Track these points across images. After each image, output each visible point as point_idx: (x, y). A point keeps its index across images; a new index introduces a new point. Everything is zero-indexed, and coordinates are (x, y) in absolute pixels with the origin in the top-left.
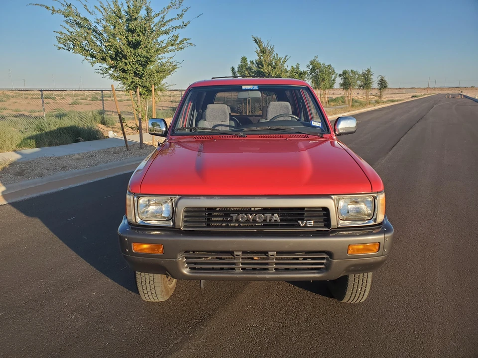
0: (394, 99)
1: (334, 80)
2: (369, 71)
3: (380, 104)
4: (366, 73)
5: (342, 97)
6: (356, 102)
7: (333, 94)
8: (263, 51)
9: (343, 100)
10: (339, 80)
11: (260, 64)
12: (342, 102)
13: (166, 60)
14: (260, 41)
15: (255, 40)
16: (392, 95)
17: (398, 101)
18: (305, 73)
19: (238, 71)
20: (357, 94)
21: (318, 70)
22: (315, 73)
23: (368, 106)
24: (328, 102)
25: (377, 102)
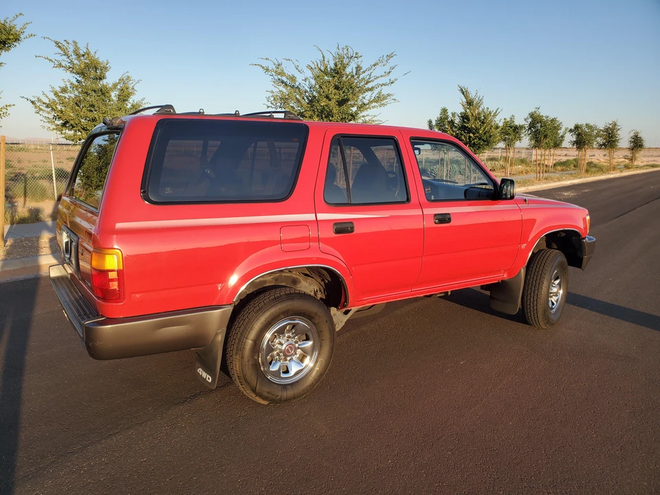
0: (656, 163)
1: (562, 137)
2: (615, 124)
3: (632, 170)
4: (611, 126)
5: (575, 160)
6: (595, 166)
7: (566, 155)
8: (470, 103)
9: (576, 164)
10: (570, 138)
11: (465, 117)
12: (575, 166)
13: (370, 118)
14: (466, 91)
15: (462, 90)
16: (656, 159)
18: (522, 127)
19: (437, 125)
20: (596, 155)
21: (539, 125)
22: (534, 127)
23: (612, 172)
24: (555, 165)
25: (627, 167)
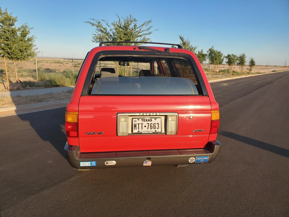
0: (260, 72)
1: (223, 60)
2: (244, 55)
3: (250, 74)
4: (242, 56)
5: (228, 69)
6: (236, 72)
7: (224, 67)
8: (184, 43)
9: (228, 71)
10: (226, 60)
12: (227, 72)
14: (183, 38)
15: (181, 38)
16: (260, 70)
17: (262, 73)
18: (206, 55)
20: (236, 68)
21: (213, 54)
22: (211, 55)
23: (243, 75)
24: (219, 72)
25: (248, 73)
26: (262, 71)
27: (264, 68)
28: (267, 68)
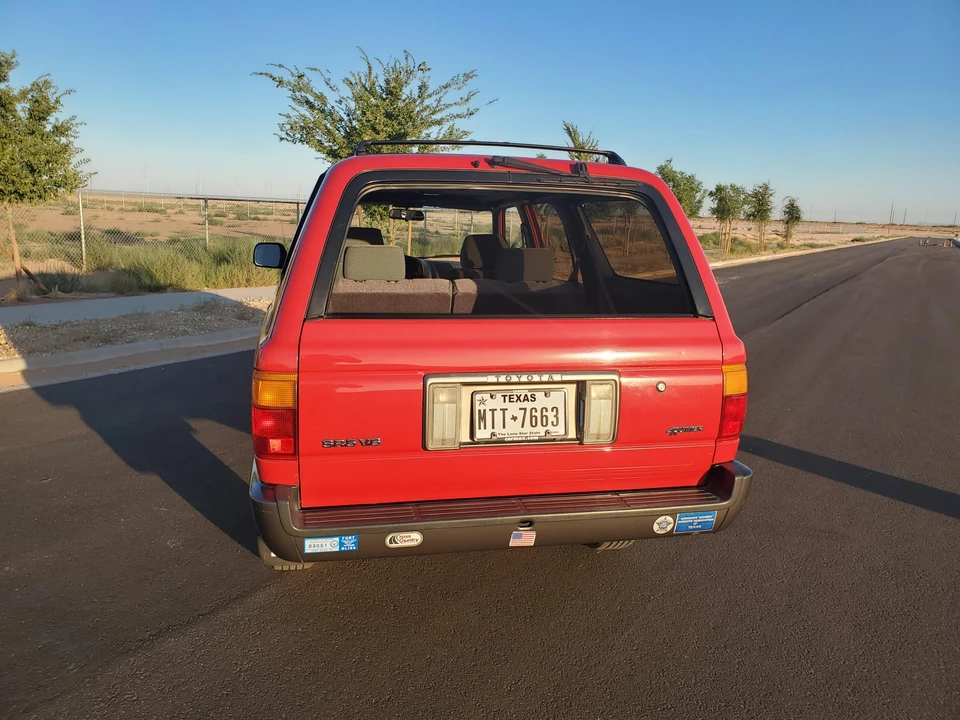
0: (815, 242)
1: (700, 202)
2: (766, 188)
3: (787, 250)
4: (761, 190)
5: (714, 234)
6: (741, 243)
7: (703, 228)
9: (717, 240)
10: (709, 203)
12: (715, 243)
14: (575, 132)
15: (568, 129)
16: (814, 236)
17: (822, 246)
20: (741, 229)
23: (763, 252)
25: (781, 246)
26: (821, 240)
27: (827, 228)
28: (835, 228)
